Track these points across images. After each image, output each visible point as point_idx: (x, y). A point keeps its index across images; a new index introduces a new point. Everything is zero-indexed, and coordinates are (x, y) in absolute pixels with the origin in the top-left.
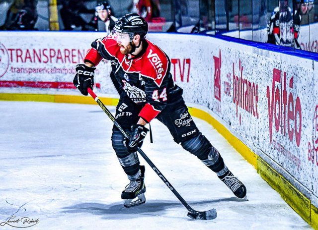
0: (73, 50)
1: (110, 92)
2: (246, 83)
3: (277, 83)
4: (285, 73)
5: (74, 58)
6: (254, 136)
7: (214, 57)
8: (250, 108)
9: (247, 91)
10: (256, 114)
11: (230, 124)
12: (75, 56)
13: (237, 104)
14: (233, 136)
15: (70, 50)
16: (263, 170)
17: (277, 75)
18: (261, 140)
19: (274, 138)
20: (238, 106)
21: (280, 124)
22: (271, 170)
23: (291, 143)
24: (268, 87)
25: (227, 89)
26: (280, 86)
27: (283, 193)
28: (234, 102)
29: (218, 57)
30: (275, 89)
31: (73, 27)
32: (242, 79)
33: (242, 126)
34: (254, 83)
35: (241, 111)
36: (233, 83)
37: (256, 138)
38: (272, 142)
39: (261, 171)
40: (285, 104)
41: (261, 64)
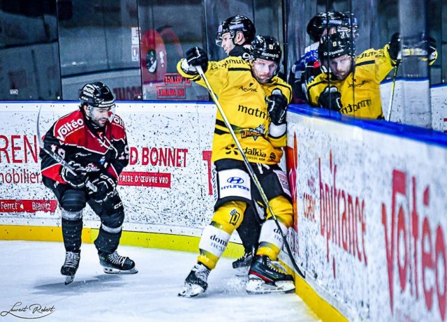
0: (13, 137)
2: (343, 196)
3: (399, 197)
4: (414, 178)
5: (16, 152)
6: (361, 299)
7: (285, 148)
8: (351, 246)
9: (344, 214)
10: (362, 257)
11: (316, 276)
12: (19, 148)
13: (328, 238)
14: (322, 299)
15: (9, 139)
17: (399, 181)
18: (373, 308)
19: (397, 304)
20: (330, 242)
21: (408, 278)
23: (429, 315)
24: (383, 206)
25: (310, 208)
26: (406, 202)
28: (322, 233)
29: (292, 146)
30: (397, 209)
32: (335, 190)
33: (338, 280)
34: (357, 199)
35: (337, 251)
36: (319, 196)
37: (365, 305)
38: (395, 312)
40: (416, 236)
41: (370, 161)
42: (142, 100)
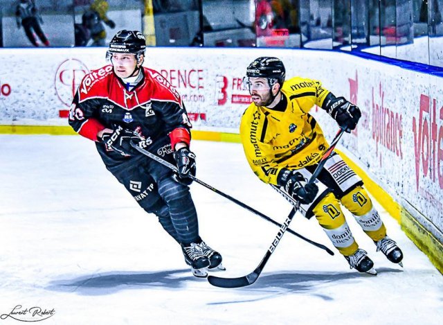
0: (171, 71)
1: (218, 124)
2: (388, 112)
3: (425, 114)
4: (434, 100)
5: (173, 80)
6: (398, 180)
7: (350, 80)
8: (393, 146)
9: (388, 124)
10: (399, 153)
11: (369, 166)
12: (174, 78)
13: (377, 141)
14: (372, 182)
15: (169, 72)
16: (408, 226)
17: (425, 103)
18: (406, 186)
19: (421, 184)
20: (379, 143)
21: (429, 166)
22: (417, 225)
23: (441, 191)
24: (414, 118)
25: (366, 120)
26: (429, 116)
27: (432, 255)
28: (374, 138)
29: (354, 79)
30: (423, 121)
31: (172, 41)
32: (383, 108)
33: (383, 168)
34: (397, 114)
35: (383, 149)
36: (372, 113)
37: (400, 185)
38: (419, 189)
39: (406, 227)
40: (435, 140)
41: (406, 89)
42: (256, 47)
